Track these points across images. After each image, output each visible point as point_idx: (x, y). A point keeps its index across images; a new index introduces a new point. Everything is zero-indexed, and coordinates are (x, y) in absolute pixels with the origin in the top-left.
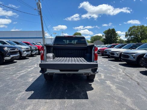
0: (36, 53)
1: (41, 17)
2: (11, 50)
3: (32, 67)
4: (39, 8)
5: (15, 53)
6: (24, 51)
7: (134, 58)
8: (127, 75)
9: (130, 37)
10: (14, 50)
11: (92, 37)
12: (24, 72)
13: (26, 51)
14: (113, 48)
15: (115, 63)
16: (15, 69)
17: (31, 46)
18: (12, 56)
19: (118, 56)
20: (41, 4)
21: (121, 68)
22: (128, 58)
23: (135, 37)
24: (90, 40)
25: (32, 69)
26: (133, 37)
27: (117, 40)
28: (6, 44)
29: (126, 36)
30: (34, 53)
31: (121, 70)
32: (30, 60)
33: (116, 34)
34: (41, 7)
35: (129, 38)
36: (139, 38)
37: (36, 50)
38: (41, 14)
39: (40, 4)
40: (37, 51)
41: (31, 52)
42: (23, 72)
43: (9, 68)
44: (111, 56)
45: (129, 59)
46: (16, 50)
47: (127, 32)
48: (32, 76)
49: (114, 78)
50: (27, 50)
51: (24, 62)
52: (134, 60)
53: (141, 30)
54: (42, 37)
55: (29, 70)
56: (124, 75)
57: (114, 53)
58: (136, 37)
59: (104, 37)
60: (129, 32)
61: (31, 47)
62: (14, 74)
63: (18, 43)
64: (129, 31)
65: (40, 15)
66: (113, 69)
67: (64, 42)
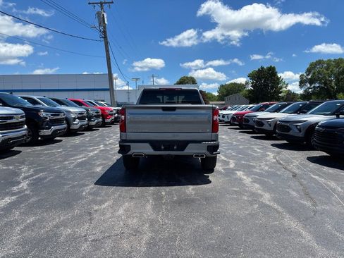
0: (97, 123)
1: (107, 44)
2: (52, 115)
3: (95, 150)
4: (102, 24)
5: (59, 122)
6: (75, 119)
7: (300, 130)
8: (280, 164)
9: (311, 85)
10: (58, 115)
11: (222, 86)
12: (83, 158)
13: (78, 118)
14: (263, 111)
15: (264, 143)
16: (64, 153)
17: (87, 108)
18: (53, 128)
19: (272, 128)
20: (105, 16)
21: (273, 152)
22: (289, 131)
23: (323, 85)
24: (216, 94)
25: (96, 152)
26: (317, 85)
27: (281, 93)
28: (40, 104)
29: (302, 83)
30: (93, 123)
31: (271, 155)
32: (86, 136)
33: (278, 79)
34: (106, 23)
35: (309, 88)
36: (333, 88)
37: (97, 116)
38: (105, 38)
39: (103, 15)
40: (100, 120)
41: (88, 121)
42: (81, 158)
43: (53, 151)
44: (257, 129)
45: (291, 133)
46: (62, 116)
47: (303, 75)
48: (98, 163)
49: (254, 167)
50: (81, 116)
51: (77, 140)
52: (301, 135)
53: (336, 70)
54: (108, 87)
55: (92, 154)
56: (274, 163)
57: (263, 121)
58: (325, 85)
59: (250, 87)
60: (308, 75)
61: (87, 110)
62: (65, 161)
63: (61, 103)
64: (309, 71)
65: (103, 39)
66: (256, 152)
67: (159, 99)
